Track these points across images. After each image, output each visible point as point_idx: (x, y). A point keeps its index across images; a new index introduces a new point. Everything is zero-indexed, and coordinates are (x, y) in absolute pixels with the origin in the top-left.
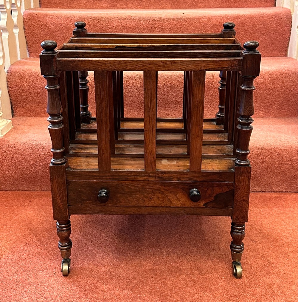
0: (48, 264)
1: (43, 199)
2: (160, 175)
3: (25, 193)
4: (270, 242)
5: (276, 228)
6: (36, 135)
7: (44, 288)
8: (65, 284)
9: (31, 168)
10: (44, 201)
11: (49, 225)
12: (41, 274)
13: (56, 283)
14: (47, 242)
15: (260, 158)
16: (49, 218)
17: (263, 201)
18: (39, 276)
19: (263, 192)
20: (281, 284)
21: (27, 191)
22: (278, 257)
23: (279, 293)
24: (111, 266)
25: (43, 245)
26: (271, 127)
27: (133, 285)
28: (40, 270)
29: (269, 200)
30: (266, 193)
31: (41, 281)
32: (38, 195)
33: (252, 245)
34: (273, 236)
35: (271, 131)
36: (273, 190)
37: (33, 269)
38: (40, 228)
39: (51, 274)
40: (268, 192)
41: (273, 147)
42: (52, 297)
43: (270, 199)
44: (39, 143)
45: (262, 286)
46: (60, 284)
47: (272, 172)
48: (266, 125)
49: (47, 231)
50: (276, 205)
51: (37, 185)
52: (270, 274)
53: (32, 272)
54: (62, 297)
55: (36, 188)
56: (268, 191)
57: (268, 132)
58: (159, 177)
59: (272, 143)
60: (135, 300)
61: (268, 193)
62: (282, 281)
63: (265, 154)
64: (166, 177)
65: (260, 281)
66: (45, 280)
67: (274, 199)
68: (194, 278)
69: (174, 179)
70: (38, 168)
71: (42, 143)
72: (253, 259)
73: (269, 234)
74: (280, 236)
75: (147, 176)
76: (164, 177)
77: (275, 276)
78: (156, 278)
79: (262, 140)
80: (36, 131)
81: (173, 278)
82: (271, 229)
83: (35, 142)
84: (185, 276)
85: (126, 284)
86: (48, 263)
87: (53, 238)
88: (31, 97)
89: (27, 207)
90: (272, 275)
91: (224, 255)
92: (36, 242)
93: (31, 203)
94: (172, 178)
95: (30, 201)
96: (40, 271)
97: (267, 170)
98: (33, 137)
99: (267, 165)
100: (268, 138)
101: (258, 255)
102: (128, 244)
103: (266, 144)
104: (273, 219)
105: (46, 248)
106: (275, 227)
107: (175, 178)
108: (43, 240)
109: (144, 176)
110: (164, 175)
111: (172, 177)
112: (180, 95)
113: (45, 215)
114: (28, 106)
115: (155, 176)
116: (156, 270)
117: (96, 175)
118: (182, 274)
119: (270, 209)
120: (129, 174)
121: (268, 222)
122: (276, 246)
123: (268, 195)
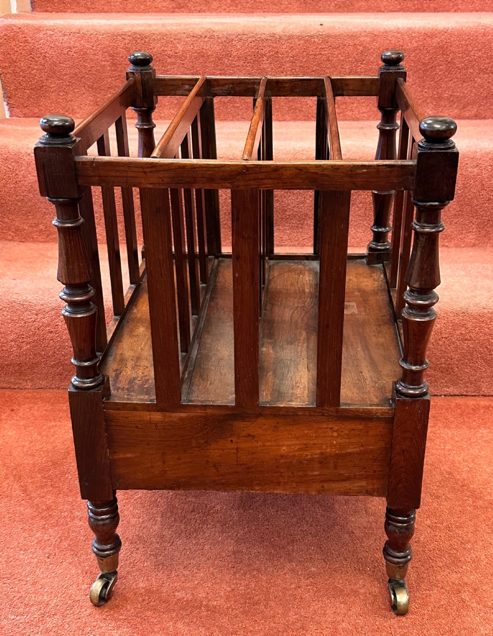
0: (37, 538)
1: (36, 407)
3: (4, 394)
4: (466, 498)
5: (481, 469)
6: (18, 281)
7: (26, 586)
8: (67, 579)
9: (11, 347)
10: (38, 410)
11: (45, 459)
12: (21, 557)
13: (49, 577)
14: (39, 492)
15: (458, 332)
16: (46, 444)
17: (461, 415)
18: (18, 562)
19: (462, 395)
20: (479, 586)
21: (7, 388)
22: (479, 529)
23: (473, 604)
24: (158, 543)
25: (30, 499)
26: (487, 269)
27: (196, 583)
28: (21, 550)
29: (472, 412)
30: (469, 397)
31: (20, 571)
32: (28, 398)
33: (430, 504)
34: (472, 486)
35: (486, 277)
36: (482, 393)
37: (8, 548)
38: (28, 464)
39: (42, 558)
40: (473, 396)
41: (486, 311)
42: (40, 603)
43: (475, 409)
44: (24, 298)
45: (443, 588)
46: (56, 579)
47: (482, 358)
48: (477, 264)
49: (41, 470)
50: (485, 423)
51: (26, 378)
52: (460, 564)
53: (5, 554)
54: (57, 606)
55: (24, 383)
56: (473, 394)
57: (479, 279)
59: (483, 304)
61: (472, 397)
62: (482, 578)
63: (469, 325)
65: (439, 577)
66: (28, 568)
67: (482, 411)
68: (313, 569)
70: (25, 348)
71: (29, 298)
72: (429, 532)
73: (466, 482)
74: (486, 486)
77: (469, 569)
78: (241, 569)
79: (466, 296)
80: (21, 273)
81: (271, 569)
82: (470, 472)
83: (15, 296)
84: (296, 565)
85: (183, 579)
86: (38, 535)
87: (51, 485)
88: (11, 201)
89: (5, 421)
90: (463, 567)
91: (374, 524)
92: (18, 492)
93: (13, 414)
95: (12, 410)
96: (22, 552)
97: (472, 354)
98: (13, 285)
99: (471, 346)
100: (478, 292)
101: (441, 525)
102: (193, 500)
103: (471, 305)
104: (477, 451)
105: (37, 505)
106: (478, 468)
108: (31, 489)
112: (308, 201)
113: (39, 438)
114: (6, 220)
116: (242, 552)
118: (290, 561)
119: (472, 430)
121: (466, 458)
122: (475, 507)
123: (471, 402)
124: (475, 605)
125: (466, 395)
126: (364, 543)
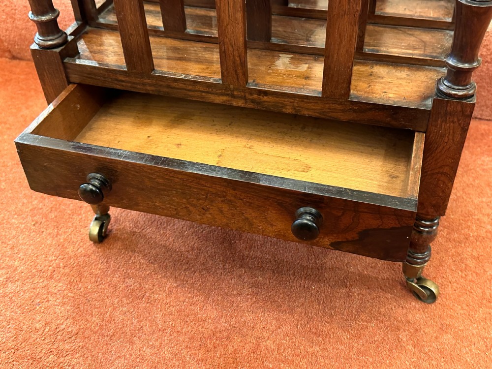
2: (255, 96)
5: (468, 199)
8: (41, 248)
13: (27, 243)
20: (422, 327)
23: (409, 346)
28: (16, 214)
30: (482, 121)
34: (452, 217)
37: (6, 210)
39: (29, 225)
40: (487, 120)
56: (487, 118)
58: (253, 101)
60: (136, 302)
61: (486, 122)
62: (428, 319)
64: (269, 102)
69: (286, 109)
74: (466, 219)
75: (228, 95)
76: (264, 101)
94: (282, 107)
96: (16, 216)
104: (471, 179)
106: (465, 198)
107: (288, 107)
109: (222, 94)
110: (265, 98)
111: (282, 103)
115: (245, 98)
117: (123, 79)
120: (190, 87)
124: (410, 347)
125: (480, 119)
126: (319, 260)
